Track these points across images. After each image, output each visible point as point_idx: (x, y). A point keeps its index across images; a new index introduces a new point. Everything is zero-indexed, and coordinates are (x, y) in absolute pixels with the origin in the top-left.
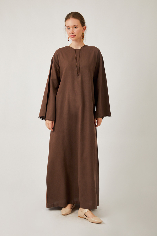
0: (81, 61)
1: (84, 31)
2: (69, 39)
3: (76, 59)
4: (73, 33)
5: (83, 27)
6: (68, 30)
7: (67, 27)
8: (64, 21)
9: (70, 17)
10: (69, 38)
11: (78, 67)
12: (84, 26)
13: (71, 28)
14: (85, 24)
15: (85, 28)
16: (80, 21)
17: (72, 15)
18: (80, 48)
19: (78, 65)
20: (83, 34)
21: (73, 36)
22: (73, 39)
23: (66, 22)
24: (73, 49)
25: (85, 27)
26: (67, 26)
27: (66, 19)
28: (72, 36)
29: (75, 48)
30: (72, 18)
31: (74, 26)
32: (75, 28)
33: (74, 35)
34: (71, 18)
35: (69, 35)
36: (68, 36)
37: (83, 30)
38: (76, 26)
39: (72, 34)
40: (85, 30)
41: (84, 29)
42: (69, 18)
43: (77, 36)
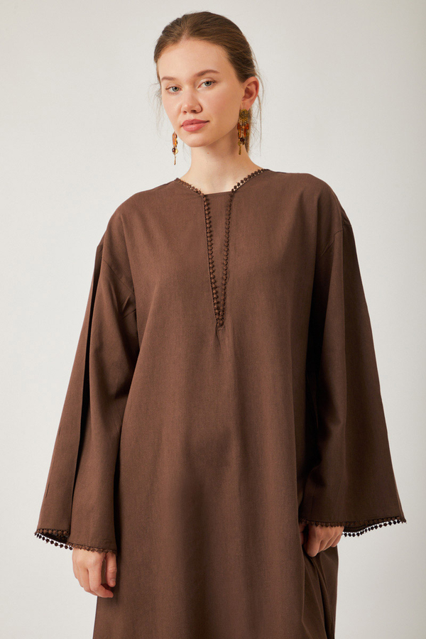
0: (232, 253)
1: (252, 101)
2: (175, 143)
3: (210, 245)
4: (197, 108)
5: (246, 84)
6: (173, 97)
7: (164, 83)
8: (153, 55)
9: (180, 35)
10: (175, 136)
11: (218, 284)
12: (251, 79)
13: (186, 88)
14: (256, 69)
15: (253, 88)
16: (231, 54)
17: (188, 24)
18: (229, 187)
19: (219, 273)
20: (245, 116)
21: (197, 125)
22: (195, 137)
23: (161, 60)
24: (198, 192)
25: (256, 84)
26: (164, 78)
27: (160, 48)
28: (192, 122)
29: (206, 189)
30: (188, 39)
31: (202, 74)
32: (204, 85)
33: (199, 117)
34: (184, 37)
35: (173, 119)
36: (170, 130)
37: (245, 97)
38: (208, 75)
39: (190, 117)
40: (257, 95)
41: (250, 94)
42: (176, 41)
43: (213, 123)
